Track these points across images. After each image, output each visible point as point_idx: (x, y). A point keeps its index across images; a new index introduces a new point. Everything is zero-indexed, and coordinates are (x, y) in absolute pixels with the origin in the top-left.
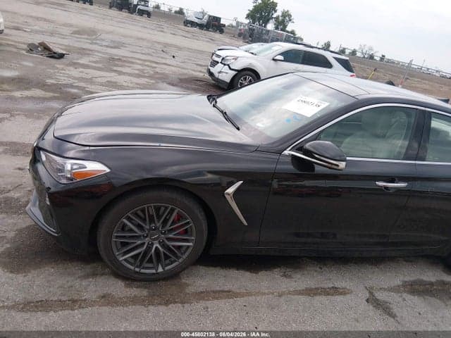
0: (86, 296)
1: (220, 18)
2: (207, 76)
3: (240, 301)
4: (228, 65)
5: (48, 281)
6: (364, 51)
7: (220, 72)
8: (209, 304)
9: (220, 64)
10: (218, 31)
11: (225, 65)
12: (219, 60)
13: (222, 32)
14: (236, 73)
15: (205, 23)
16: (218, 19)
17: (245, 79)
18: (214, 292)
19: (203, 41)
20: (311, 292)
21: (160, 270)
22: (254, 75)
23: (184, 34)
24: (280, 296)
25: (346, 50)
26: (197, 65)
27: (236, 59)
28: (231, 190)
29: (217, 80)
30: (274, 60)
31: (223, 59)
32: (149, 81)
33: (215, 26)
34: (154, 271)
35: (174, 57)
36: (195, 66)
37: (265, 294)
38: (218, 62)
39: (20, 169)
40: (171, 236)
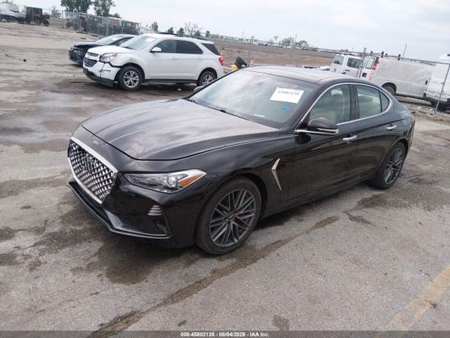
0: (203, 276)
1: (41, 10)
2: (84, 76)
3: (292, 244)
4: (109, 63)
5: (167, 278)
6: (190, 29)
7: (101, 71)
8: (278, 251)
9: (98, 63)
10: (42, 24)
11: (105, 63)
12: (97, 58)
13: (47, 24)
14: (119, 69)
15: (25, 17)
16: (38, 11)
17: (129, 74)
18: (273, 244)
19: (36, 37)
20: (321, 224)
21: (236, 241)
22: (135, 69)
23: (8, 31)
24: (308, 233)
25: (174, 30)
26: (56, 65)
27: (115, 55)
28: (274, 167)
29: (100, 79)
30: (151, 52)
31: (101, 57)
32: (30, 92)
33: (38, 18)
34: (233, 243)
35: (25, 60)
36: (53, 67)
37: (298, 235)
38: (96, 61)
39: (26, 207)
40: (242, 212)
